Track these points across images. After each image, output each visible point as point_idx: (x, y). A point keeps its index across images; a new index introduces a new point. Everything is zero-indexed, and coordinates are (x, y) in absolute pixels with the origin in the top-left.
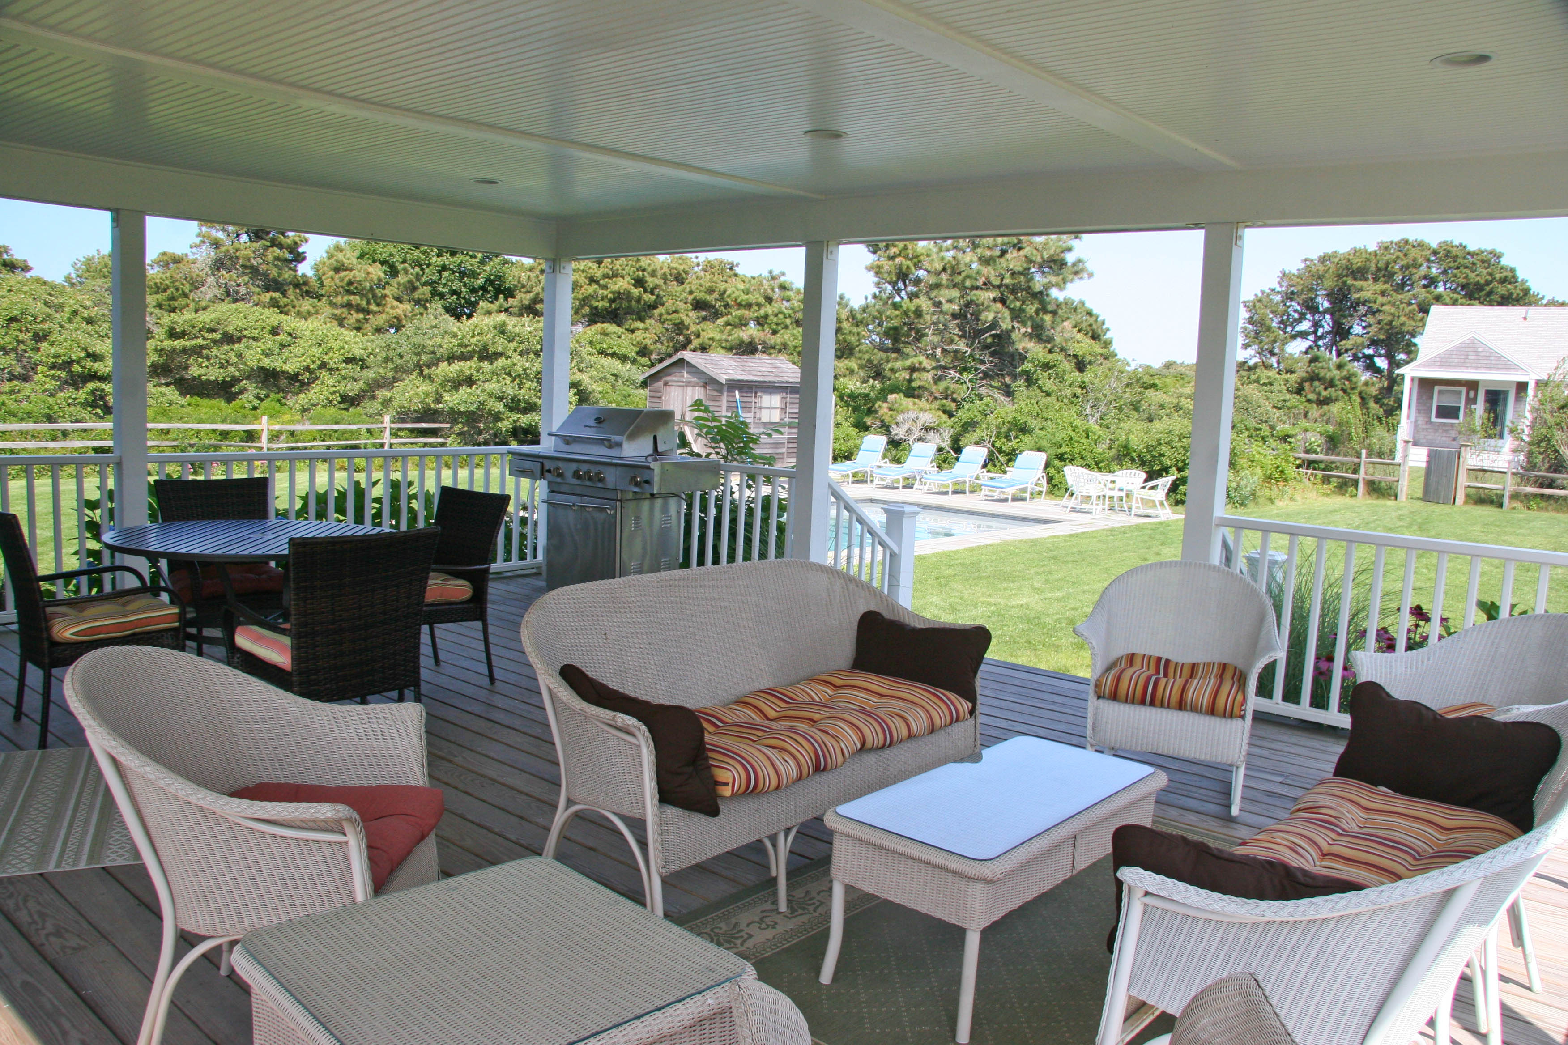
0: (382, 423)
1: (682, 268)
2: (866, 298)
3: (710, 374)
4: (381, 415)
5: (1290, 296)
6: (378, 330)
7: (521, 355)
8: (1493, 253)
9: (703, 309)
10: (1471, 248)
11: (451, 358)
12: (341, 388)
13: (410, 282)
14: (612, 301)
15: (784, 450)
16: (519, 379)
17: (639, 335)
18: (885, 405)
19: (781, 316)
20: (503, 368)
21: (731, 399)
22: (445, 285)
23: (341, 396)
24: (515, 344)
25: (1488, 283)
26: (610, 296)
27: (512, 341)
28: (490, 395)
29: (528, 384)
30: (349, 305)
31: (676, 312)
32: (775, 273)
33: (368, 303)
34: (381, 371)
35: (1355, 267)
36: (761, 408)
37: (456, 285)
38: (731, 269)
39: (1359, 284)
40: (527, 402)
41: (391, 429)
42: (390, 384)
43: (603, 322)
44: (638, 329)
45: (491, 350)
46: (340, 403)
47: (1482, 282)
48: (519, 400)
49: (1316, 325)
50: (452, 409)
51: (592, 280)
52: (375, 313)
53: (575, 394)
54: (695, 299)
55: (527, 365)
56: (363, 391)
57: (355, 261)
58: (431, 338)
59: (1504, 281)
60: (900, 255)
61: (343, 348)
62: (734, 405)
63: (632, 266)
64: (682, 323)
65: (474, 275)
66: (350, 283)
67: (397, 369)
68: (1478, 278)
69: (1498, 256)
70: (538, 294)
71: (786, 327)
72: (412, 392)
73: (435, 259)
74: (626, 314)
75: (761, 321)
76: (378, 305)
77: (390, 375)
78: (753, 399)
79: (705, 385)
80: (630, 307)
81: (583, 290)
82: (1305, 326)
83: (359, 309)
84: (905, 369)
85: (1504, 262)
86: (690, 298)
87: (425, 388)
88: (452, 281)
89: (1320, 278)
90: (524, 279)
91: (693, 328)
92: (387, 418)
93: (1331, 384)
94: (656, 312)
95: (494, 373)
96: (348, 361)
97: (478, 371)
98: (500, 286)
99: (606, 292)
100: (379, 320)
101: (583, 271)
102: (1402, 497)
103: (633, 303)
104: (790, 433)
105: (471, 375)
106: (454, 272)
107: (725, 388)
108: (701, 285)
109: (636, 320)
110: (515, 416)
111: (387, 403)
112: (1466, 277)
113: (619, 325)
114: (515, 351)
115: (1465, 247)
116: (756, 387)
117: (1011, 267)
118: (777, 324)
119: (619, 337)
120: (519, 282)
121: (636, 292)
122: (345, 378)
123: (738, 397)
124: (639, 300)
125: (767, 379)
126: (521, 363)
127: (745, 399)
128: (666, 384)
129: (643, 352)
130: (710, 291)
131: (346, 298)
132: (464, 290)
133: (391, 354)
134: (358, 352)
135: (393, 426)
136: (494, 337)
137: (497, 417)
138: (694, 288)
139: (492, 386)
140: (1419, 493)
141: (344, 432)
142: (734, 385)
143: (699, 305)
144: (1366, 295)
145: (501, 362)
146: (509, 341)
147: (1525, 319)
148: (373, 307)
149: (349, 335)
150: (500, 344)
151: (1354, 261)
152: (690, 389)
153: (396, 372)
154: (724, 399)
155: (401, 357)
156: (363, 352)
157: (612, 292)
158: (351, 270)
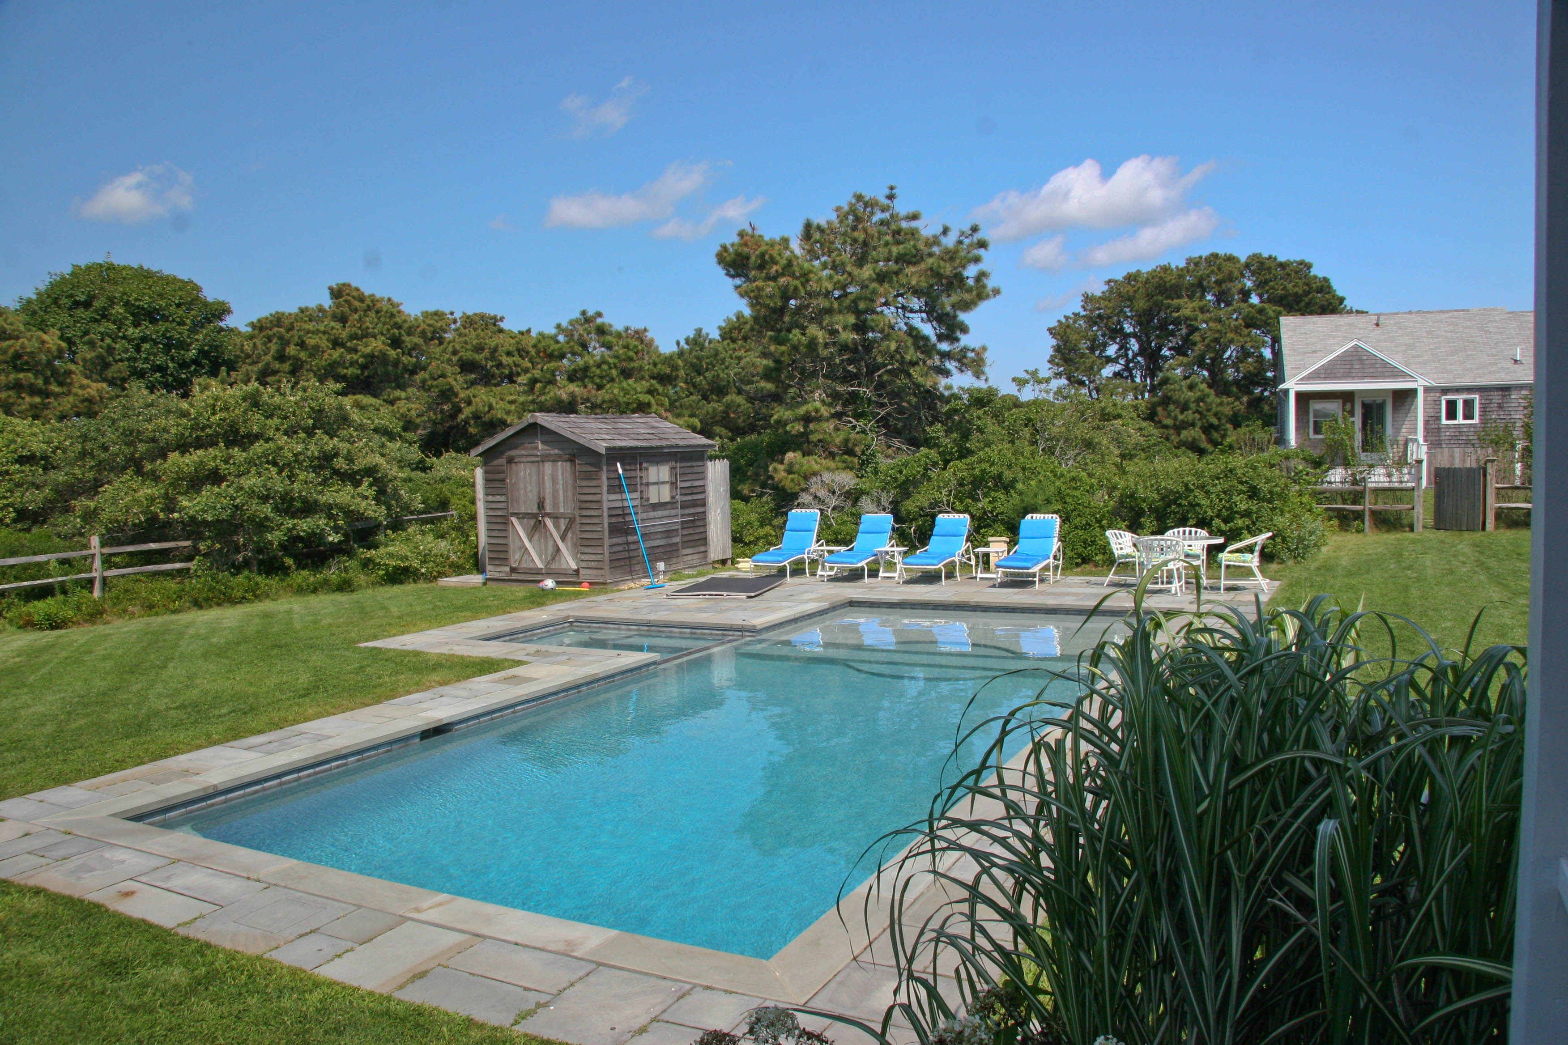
0: (86, 547)
1: (439, 325)
2: (678, 343)
3: (581, 441)
4: (82, 535)
5: (1092, 321)
6: (62, 418)
7: (286, 433)
8: (1302, 263)
9: (471, 371)
10: (1281, 259)
11: (183, 447)
12: (16, 498)
13: (100, 357)
14: (364, 367)
15: (677, 539)
16: (288, 468)
17: (402, 406)
18: (781, 467)
19: (605, 367)
20: (265, 455)
21: (612, 475)
22: (146, 360)
23: (15, 510)
24: (276, 421)
25: (1307, 293)
26: (361, 360)
27: (271, 416)
28: (251, 494)
29: (302, 476)
30: (18, 386)
31: (443, 376)
32: (591, 313)
33: (47, 382)
34: (77, 471)
35: (1168, 284)
36: (648, 484)
37: (160, 360)
38: (495, 325)
39: (1175, 302)
40: (305, 501)
41: (102, 555)
42: (94, 488)
43: (354, 394)
44: (399, 399)
45: (243, 430)
46: (14, 521)
47: (1300, 292)
48: (293, 499)
49: (1124, 347)
50: (193, 518)
51: (336, 343)
52: (57, 396)
53: (371, 485)
54: (460, 359)
55: (299, 448)
56: (50, 501)
57: (22, 328)
58: (149, 421)
59: (1320, 290)
60: (783, 275)
61: (14, 442)
62: (616, 483)
63: (385, 323)
64: (451, 389)
65: (183, 345)
66: (17, 356)
67: (100, 466)
68: (1296, 289)
69: (1309, 266)
70: (268, 364)
71: (612, 380)
72: (128, 499)
73: (131, 331)
74: (381, 382)
75: (576, 376)
76: (61, 384)
77: (90, 475)
78: (639, 473)
79: (572, 459)
80: (387, 374)
81: (326, 356)
82: (1112, 350)
83: (33, 391)
84: (797, 419)
85: (1314, 272)
86: (455, 359)
87: (149, 491)
88: (155, 355)
89: (1130, 299)
90: (248, 347)
91: (463, 394)
92: (95, 541)
93: (1184, 408)
94: (418, 378)
95: (250, 462)
96: (22, 460)
97: (226, 462)
98: (217, 358)
99: (355, 357)
100: (67, 403)
101: (324, 333)
102: (1418, 527)
103: (390, 368)
104: (683, 516)
105: (217, 468)
106: (156, 343)
107: (604, 460)
108: (466, 343)
109: (395, 388)
110: (290, 523)
111: (90, 516)
112: (1284, 288)
113: (375, 396)
114: (278, 429)
115: (1275, 259)
116: (641, 455)
117: (914, 283)
118: (601, 377)
119: (378, 410)
120: (242, 351)
121: (392, 353)
122: (19, 485)
123: (620, 471)
124: (396, 363)
125: (655, 443)
126: (292, 446)
127: (629, 474)
128: (510, 461)
129: (409, 426)
130: (479, 349)
131: (12, 377)
132: (171, 365)
133: (89, 446)
134: (37, 446)
135: (107, 550)
136: (245, 412)
137: (262, 525)
138: (458, 347)
139: (250, 481)
140: (1431, 522)
141: (26, 567)
142: (616, 454)
143: (466, 366)
144: (1186, 312)
145: (259, 447)
146: (267, 418)
147: (1377, 325)
148: (55, 388)
149: (20, 424)
150: (256, 422)
151: (1168, 279)
152: (548, 467)
153: (99, 472)
154: (604, 476)
155: (105, 449)
156: (45, 446)
157: (364, 356)
158: (17, 338)
